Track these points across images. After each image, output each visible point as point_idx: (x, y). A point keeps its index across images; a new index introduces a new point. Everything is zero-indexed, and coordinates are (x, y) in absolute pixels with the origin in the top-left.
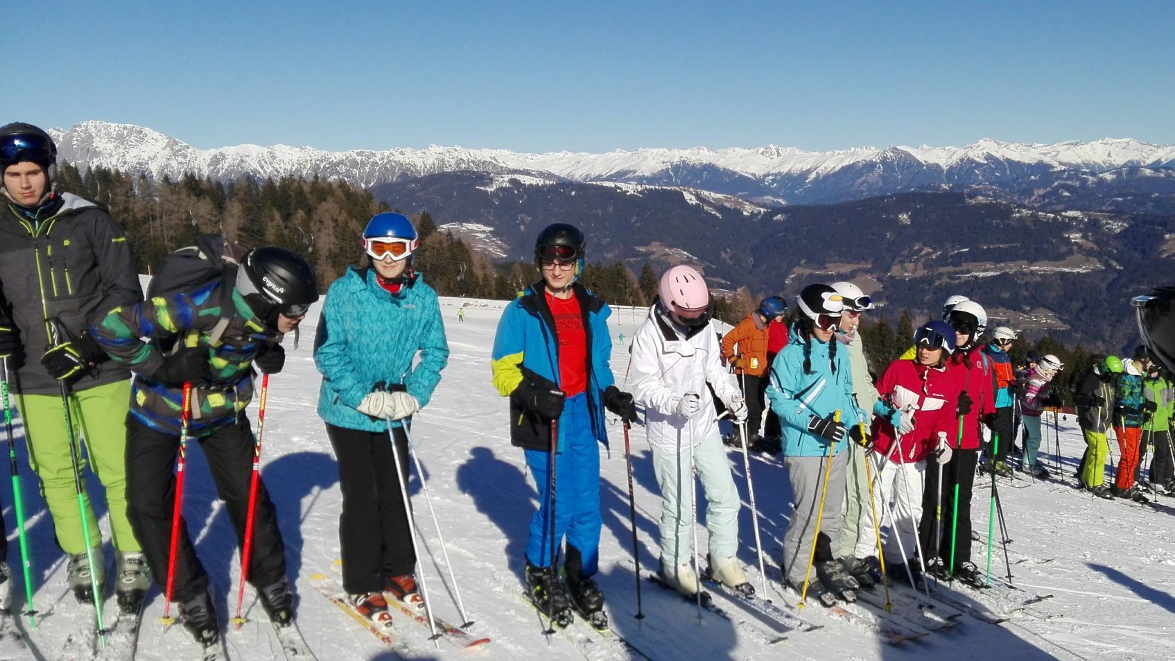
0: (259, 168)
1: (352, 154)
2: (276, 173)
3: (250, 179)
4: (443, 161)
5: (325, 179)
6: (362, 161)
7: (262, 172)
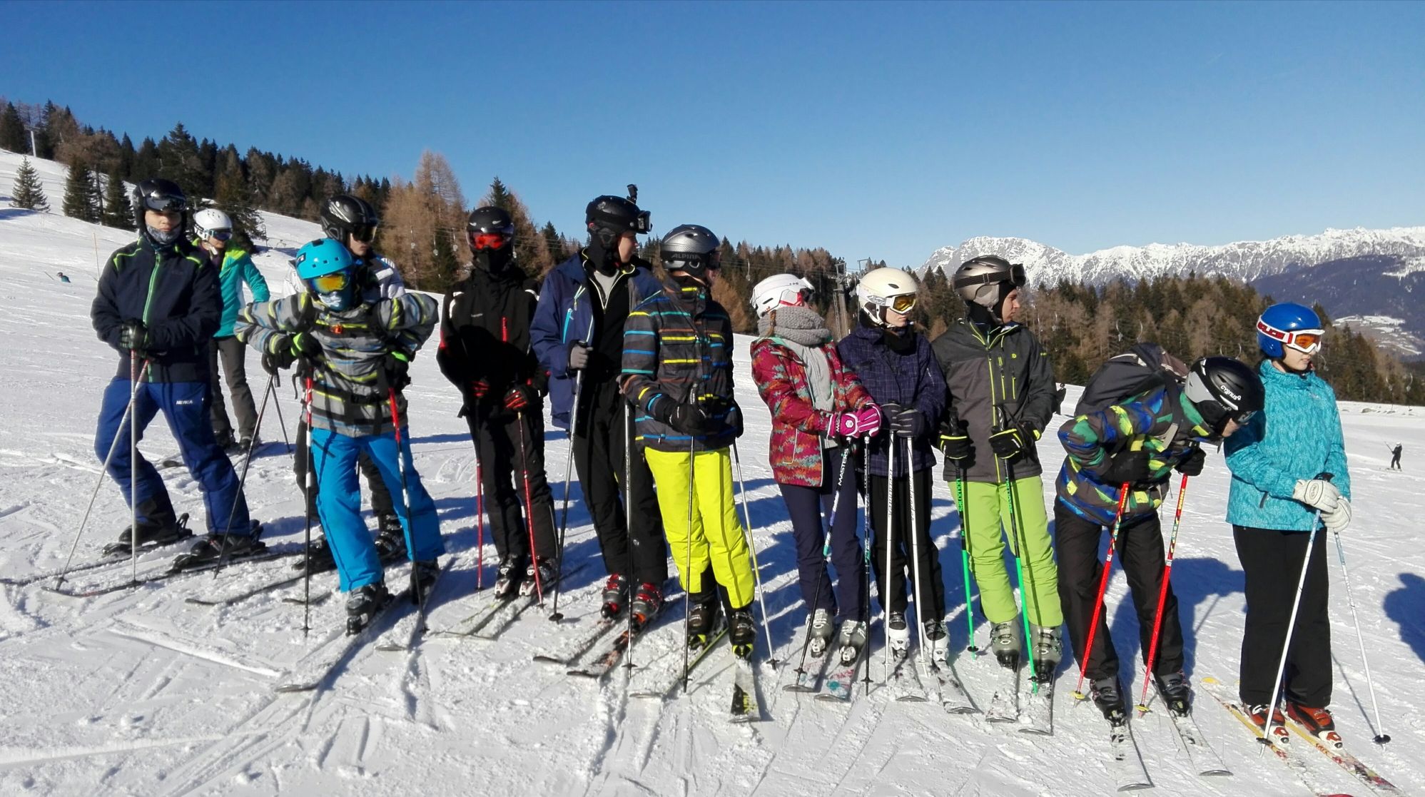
0: (1132, 270)
1: (1233, 246)
2: (1149, 273)
3: (1122, 282)
4: (1341, 246)
5: (1201, 275)
6: (1244, 254)
7: (1135, 273)
